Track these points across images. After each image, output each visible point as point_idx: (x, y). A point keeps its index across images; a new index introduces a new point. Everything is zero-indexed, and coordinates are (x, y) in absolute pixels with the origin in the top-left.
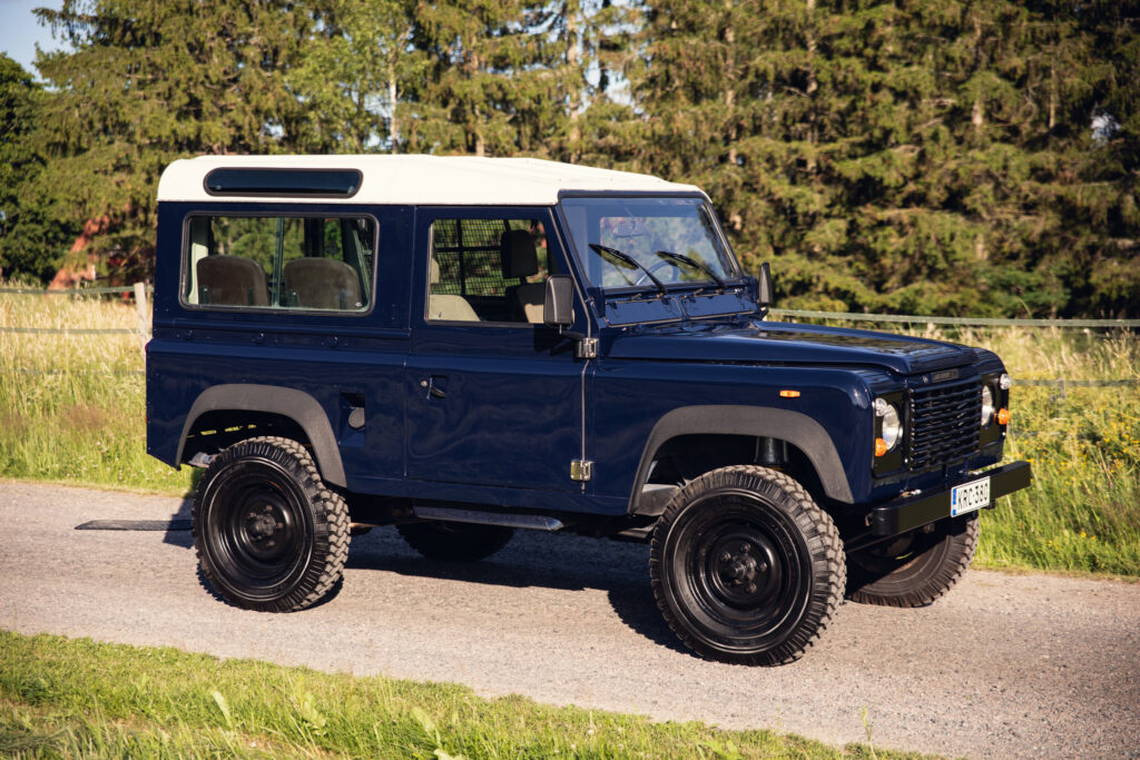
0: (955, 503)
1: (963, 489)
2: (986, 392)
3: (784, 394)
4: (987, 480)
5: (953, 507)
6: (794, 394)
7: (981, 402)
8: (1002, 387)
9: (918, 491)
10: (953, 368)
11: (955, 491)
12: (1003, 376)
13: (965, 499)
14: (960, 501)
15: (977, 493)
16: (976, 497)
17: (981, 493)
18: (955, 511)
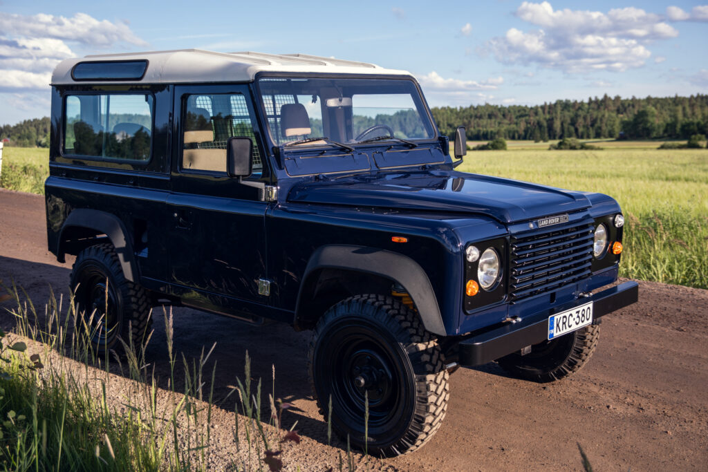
0: (552, 328)
1: (562, 315)
2: (601, 230)
3: (396, 239)
4: (590, 305)
5: (549, 332)
6: (405, 240)
7: (593, 239)
8: (617, 225)
9: (520, 320)
10: (564, 213)
11: (553, 318)
12: (617, 216)
13: (564, 323)
14: (558, 325)
15: (578, 317)
16: (577, 320)
17: (583, 315)
18: (553, 334)
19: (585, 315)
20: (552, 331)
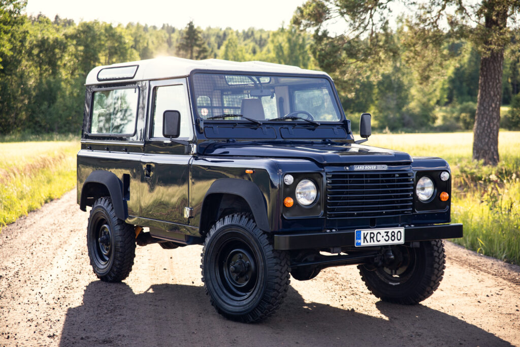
1: (369, 231)
3: (248, 172)
4: (400, 229)
6: (252, 172)
7: (413, 185)
8: (443, 179)
10: (383, 163)
12: (443, 173)
13: (371, 238)
14: (365, 238)
15: (387, 235)
16: (387, 238)
17: (393, 236)
18: (360, 243)
19: (396, 236)
20: (359, 241)
